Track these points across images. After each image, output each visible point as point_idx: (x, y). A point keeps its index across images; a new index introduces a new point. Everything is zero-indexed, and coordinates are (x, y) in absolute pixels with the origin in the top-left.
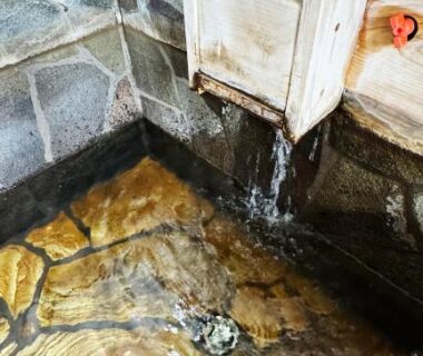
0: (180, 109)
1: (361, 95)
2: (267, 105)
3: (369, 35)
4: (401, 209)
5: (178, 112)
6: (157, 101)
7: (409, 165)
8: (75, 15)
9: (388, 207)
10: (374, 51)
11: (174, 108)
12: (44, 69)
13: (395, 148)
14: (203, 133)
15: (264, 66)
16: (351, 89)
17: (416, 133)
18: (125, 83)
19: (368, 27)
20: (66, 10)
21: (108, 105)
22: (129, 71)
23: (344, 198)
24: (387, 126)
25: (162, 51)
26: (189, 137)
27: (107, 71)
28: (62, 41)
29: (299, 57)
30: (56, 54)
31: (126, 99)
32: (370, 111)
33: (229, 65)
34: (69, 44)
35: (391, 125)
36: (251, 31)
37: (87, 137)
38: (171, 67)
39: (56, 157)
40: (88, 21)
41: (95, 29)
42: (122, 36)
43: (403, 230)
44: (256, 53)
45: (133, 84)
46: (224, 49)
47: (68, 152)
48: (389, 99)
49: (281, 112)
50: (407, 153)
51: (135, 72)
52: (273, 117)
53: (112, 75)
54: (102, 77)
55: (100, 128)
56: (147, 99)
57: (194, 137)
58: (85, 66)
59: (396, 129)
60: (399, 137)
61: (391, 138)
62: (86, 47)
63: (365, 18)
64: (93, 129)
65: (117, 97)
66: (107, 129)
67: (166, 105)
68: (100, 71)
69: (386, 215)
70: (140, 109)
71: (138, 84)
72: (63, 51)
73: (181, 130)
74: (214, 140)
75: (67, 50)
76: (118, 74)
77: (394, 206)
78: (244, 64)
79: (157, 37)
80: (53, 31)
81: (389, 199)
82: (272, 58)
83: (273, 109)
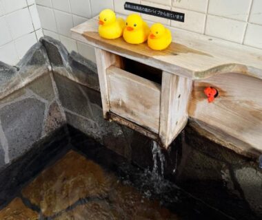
0: (94, 120)
1: (198, 120)
2: (149, 130)
3: (197, 93)
4: (229, 177)
5: (92, 122)
6: (78, 115)
7: (228, 155)
8: (23, 72)
9: (223, 176)
10: (200, 100)
11: (89, 120)
12: (5, 107)
13: (219, 146)
14: (110, 134)
15: (146, 113)
16: (192, 116)
17: (228, 139)
18: (55, 104)
19: (196, 90)
20: (18, 70)
21: (45, 120)
22: (57, 97)
23: (199, 171)
24: (213, 135)
25: (80, 88)
26: (100, 137)
27: (43, 100)
28: (16, 88)
29: (162, 112)
30: (13, 97)
31: (55, 114)
32: (204, 128)
33: (127, 111)
34: (20, 89)
35: (215, 135)
36: (137, 97)
37: (31, 143)
38: (87, 98)
39: (12, 159)
40: (31, 74)
41: (36, 77)
42: (52, 78)
43: (233, 188)
44: (141, 107)
45: (60, 104)
46: (123, 103)
47: (19, 155)
48: (212, 123)
49: (157, 135)
50: (225, 148)
51: (61, 98)
52: (153, 137)
53: (46, 102)
54: (40, 104)
55: (40, 135)
56: (70, 114)
57: (104, 136)
58: (29, 99)
59: (218, 136)
60: (220, 141)
61: (216, 141)
62: (30, 88)
63: (193, 86)
64: (35, 137)
65: (50, 114)
66: (44, 135)
67: (84, 118)
68: (39, 101)
69: (222, 180)
70: (65, 119)
71: (63, 105)
72: (16, 94)
73: (94, 132)
74: (117, 138)
75: (19, 92)
76: (50, 100)
77: (225, 175)
78: (135, 111)
79: (77, 81)
80: (11, 84)
81: (222, 171)
82: (149, 110)
83: (153, 133)
